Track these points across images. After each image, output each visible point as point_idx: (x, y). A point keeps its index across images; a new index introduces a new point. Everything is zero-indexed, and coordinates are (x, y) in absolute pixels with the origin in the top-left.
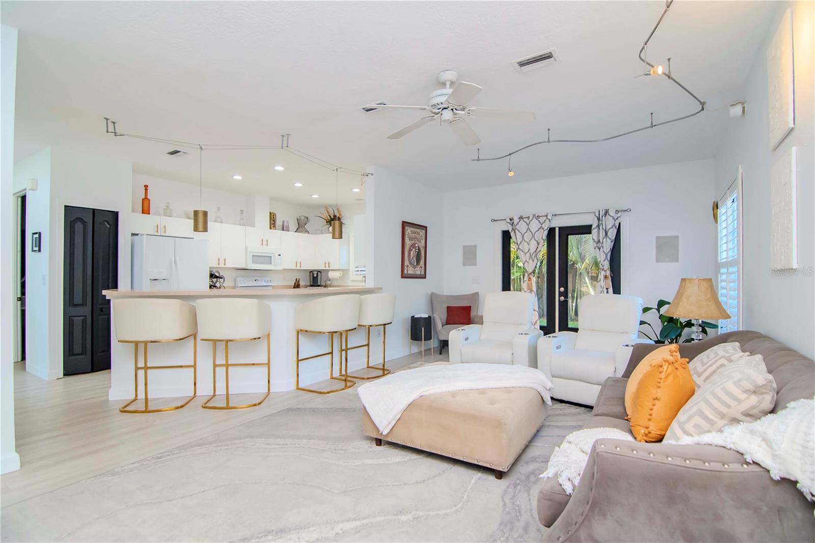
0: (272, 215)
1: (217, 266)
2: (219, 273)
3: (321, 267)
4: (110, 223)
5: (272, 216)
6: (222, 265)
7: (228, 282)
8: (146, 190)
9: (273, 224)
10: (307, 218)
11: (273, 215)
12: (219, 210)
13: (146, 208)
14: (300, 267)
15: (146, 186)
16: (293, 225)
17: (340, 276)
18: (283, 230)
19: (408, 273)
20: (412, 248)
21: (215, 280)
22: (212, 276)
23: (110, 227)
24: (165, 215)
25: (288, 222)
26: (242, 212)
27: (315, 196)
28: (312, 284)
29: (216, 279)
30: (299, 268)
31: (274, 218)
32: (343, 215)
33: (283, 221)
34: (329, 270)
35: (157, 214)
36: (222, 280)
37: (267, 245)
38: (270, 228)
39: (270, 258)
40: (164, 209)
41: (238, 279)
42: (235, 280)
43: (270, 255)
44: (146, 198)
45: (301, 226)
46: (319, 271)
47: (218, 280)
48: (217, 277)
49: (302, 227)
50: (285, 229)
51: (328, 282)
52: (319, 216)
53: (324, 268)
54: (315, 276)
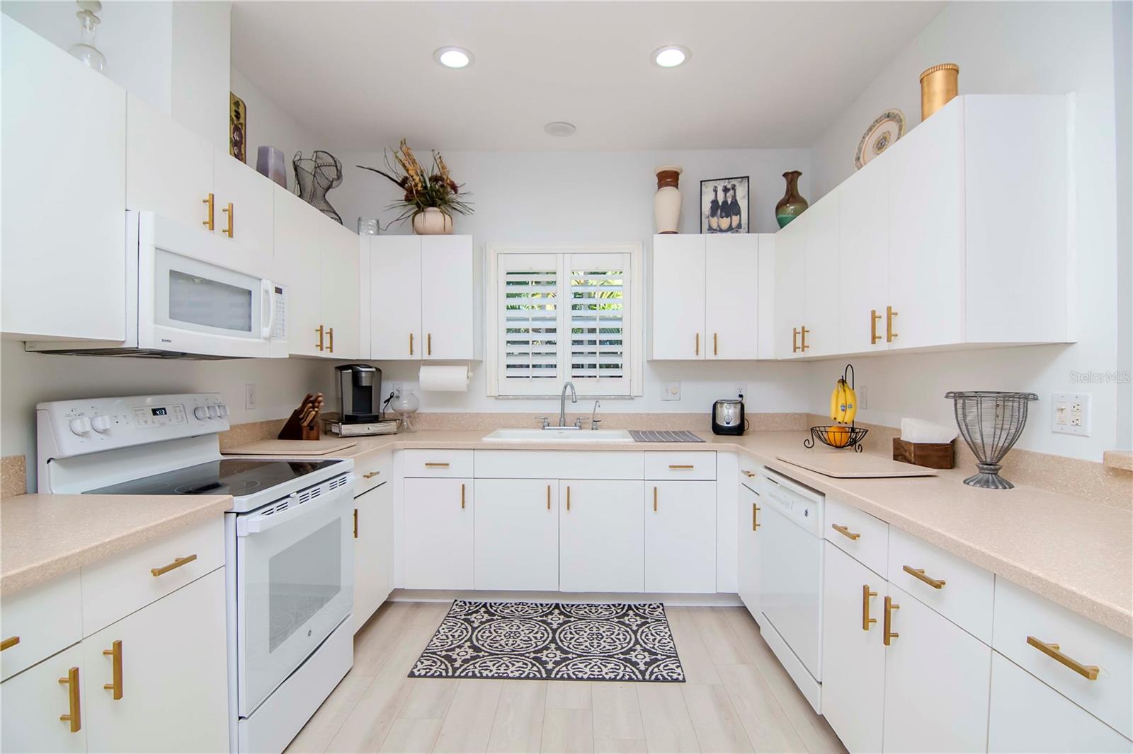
3: (392, 352)
5: (234, 108)
9: (238, 144)
10: (337, 166)
14: (330, 349)
17: (463, 383)
28: (349, 414)
30: (325, 353)
31: (237, 117)
37: (231, 233)
39: (242, 299)
43: (245, 284)
45: (310, 194)
46: (378, 367)
49: (312, 197)
51: (403, 405)
52: (377, 169)
53: (407, 356)
54: (364, 385)
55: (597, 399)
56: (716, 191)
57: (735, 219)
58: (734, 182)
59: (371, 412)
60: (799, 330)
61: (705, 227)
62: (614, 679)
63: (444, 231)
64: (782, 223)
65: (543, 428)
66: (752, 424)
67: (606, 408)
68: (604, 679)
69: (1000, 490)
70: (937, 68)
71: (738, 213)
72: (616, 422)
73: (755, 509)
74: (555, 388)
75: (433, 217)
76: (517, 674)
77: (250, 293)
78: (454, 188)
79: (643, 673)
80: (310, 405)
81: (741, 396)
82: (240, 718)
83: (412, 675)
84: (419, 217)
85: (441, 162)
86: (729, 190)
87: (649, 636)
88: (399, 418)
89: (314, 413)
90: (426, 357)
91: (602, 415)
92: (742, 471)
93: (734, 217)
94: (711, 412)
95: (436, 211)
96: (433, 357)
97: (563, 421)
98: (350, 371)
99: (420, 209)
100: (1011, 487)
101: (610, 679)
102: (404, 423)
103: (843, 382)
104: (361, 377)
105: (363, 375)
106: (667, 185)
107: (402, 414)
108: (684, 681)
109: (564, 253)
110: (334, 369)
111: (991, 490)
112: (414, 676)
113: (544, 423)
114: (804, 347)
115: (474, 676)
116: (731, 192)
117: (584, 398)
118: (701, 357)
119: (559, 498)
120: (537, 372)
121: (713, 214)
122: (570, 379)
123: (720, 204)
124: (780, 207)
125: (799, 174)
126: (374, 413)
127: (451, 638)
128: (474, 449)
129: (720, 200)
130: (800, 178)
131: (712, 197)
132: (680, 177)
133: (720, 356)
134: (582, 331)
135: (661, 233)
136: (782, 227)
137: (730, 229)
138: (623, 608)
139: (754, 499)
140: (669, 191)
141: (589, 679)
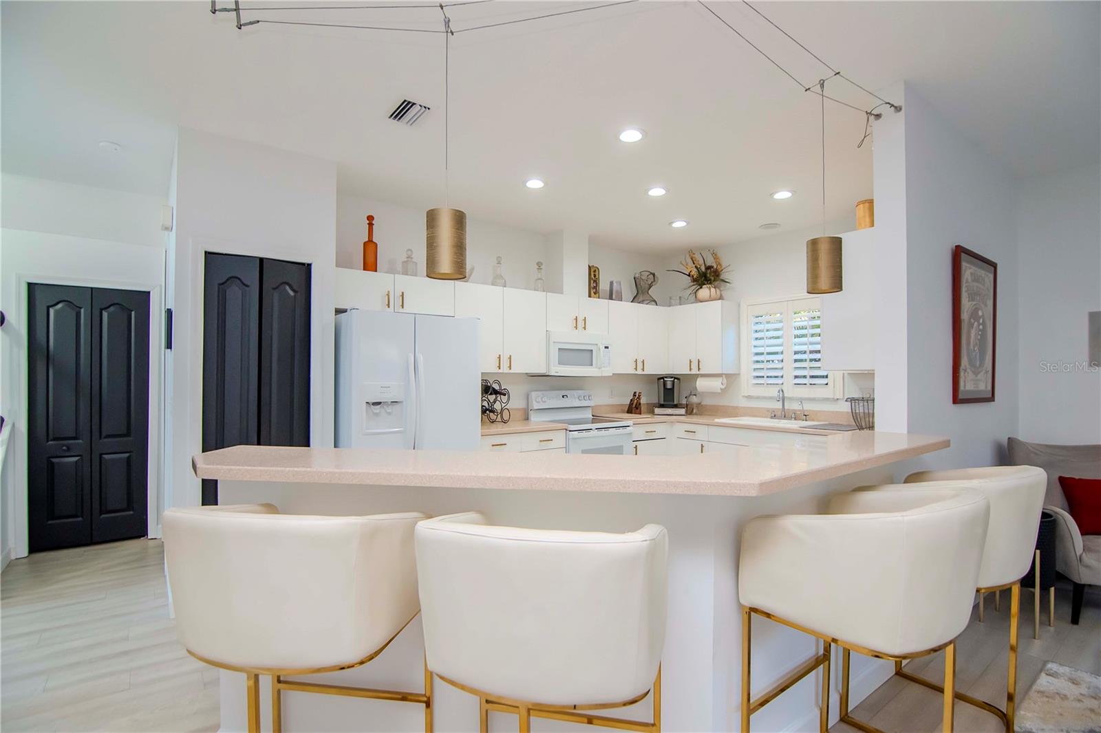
0: (592, 270)
1: (497, 370)
2: (500, 386)
3: (681, 369)
4: (295, 288)
5: (592, 273)
6: (504, 369)
7: (515, 402)
8: (371, 225)
9: (595, 288)
10: (654, 275)
11: (595, 271)
12: (499, 263)
13: (370, 260)
14: (643, 370)
15: (370, 218)
16: (628, 290)
17: (723, 387)
18: (611, 298)
19: (967, 388)
20: (972, 320)
21: (492, 398)
22: (487, 390)
23: (295, 296)
24: (405, 273)
25: (620, 283)
26: (539, 264)
27: (679, 224)
28: (662, 403)
29: (494, 396)
30: (639, 372)
31: (595, 276)
32: (724, 263)
33: (612, 283)
34: (697, 376)
35: (392, 271)
36: (504, 399)
37: (585, 328)
38: (590, 296)
39: (588, 354)
40: (403, 262)
41: (534, 394)
42: (528, 397)
43: (589, 348)
44: (370, 241)
45: (642, 291)
46: (676, 378)
47: (499, 399)
48: (496, 392)
49: (643, 293)
50: (614, 297)
51: (694, 399)
52: (676, 270)
53: (688, 372)
54: (670, 388)
59: (673, 403)
63: (711, 298)
65: (772, 418)
77: (592, 350)
84: (699, 292)
90: (698, 372)
95: (710, 287)
96: (702, 372)
98: (661, 380)
99: (700, 287)
102: (694, 410)
104: (668, 383)
107: (692, 405)
109: (787, 301)
113: (773, 415)
117: (795, 399)
120: (769, 381)
122: (792, 386)
128: (709, 425)
134: (797, 353)
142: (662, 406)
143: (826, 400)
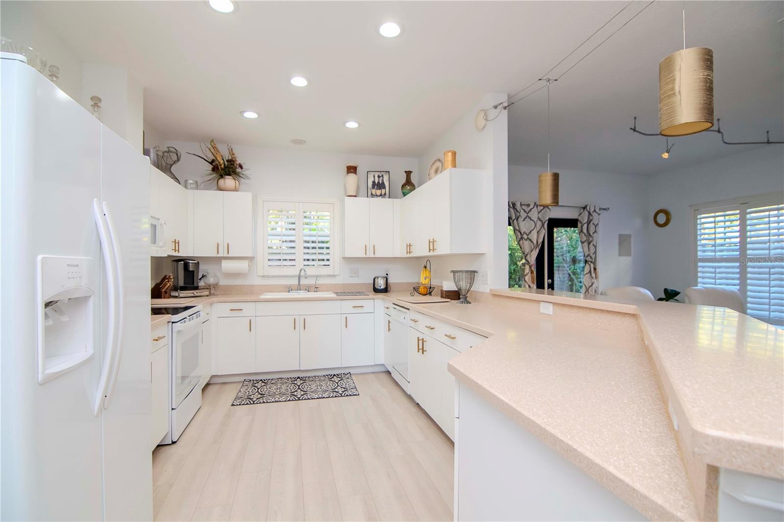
10: (177, 154)
14: (179, 251)
17: (249, 269)
26: (96, 100)
43: (155, 223)
45: (162, 168)
46: (199, 260)
52: (197, 155)
53: (215, 255)
54: (191, 270)
55: (317, 277)
56: (374, 177)
57: (383, 191)
58: (382, 173)
59: (194, 284)
60: (408, 245)
61: (370, 193)
62: (329, 397)
63: (236, 190)
64: (405, 194)
65: (289, 292)
66: (392, 288)
67: (321, 281)
68: (324, 398)
69: (466, 305)
70: (449, 152)
71: (384, 188)
72: (327, 288)
73: (389, 322)
74: (295, 272)
75: (229, 181)
76: (284, 400)
77: (156, 226)
78: (241, 167)
79: (341, 394)
80: (167, 280)
81: (387, 274)
82: (172, 409)
83: (233, 405)
84: (221, 181)
85: (232, 151)
86: (380, 177)
87: (343, 383)
88: (208, 287)
89: (169, 284)
90: (226, 255)
91: (320, 284)
92: (385, 307)
93: (383, 190)
94: (373, 282)
95: (230, 178)
96: (230, 255)
97: (299, 288)
98: (183, 262)
99: (222, 177)
100: (470, 303)
101: (327, 397)
102: (212, 290)
103: (425, 267)
104: (189, 266)
105: (191, 264)
106: (351, 172)
107: (210, 286)
108: (359, 395)
109: (299, 202)
110: (171, 261)
111: (464, 304)
112: (234, 405)
113: (289, 289)
114: (410, 252)
115: (264, 402)
116: (381, 178)
117: (310, 276)
118: (368, 256)
119: (300, 323)
120: (285, 263)
121: (373, 188)
122: (302, 267)
123: (376, 183)
124: (403, 186)
125: (411, 172)
126: (195, 285)
127: (248, 393)
128: (256, 302)
129: (377, 181)
130: (412, 174)
131: (373, 180)
132: (358, 169)
133: (377, 256)
134: (308, 242)
135: (348, 196)
136: (404, 196)
137: (381, 195)
138: (331, 376)
139: (389, 318)
140: (352, 176)
141: (317, 398)
142: (183, 289)
143: (330, 276)
